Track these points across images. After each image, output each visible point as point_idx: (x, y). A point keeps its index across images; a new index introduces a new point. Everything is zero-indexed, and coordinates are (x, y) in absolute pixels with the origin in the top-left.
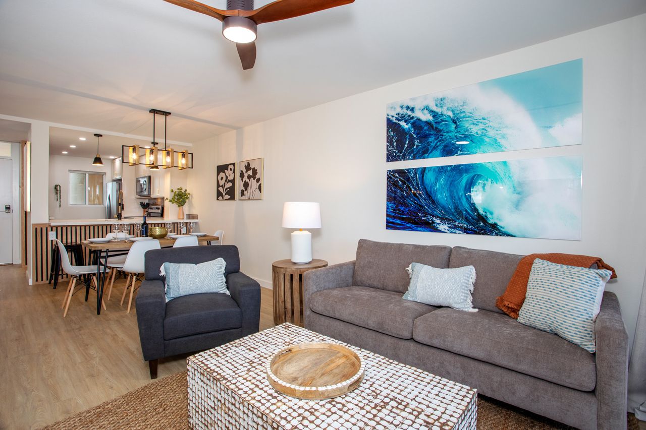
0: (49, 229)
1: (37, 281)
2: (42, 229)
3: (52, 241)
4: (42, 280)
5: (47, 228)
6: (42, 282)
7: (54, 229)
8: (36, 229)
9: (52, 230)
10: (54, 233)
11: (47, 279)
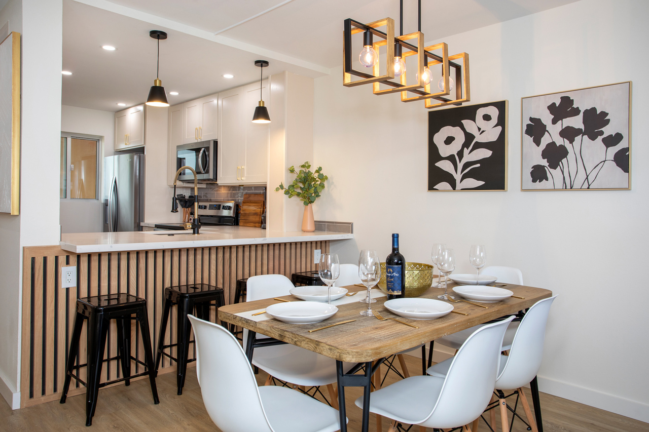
0: (62, 259)
1: (31, 396)
2: (45, 259)
3: (68, 289)
4: (44, 393)
5: (57, 258)
6: (43, 399)
7: (73, 260)
8: (33, 259)
9: (68, 263)
10: (73, 269)
11: (55, 390)
